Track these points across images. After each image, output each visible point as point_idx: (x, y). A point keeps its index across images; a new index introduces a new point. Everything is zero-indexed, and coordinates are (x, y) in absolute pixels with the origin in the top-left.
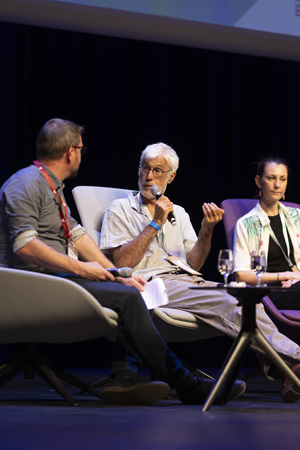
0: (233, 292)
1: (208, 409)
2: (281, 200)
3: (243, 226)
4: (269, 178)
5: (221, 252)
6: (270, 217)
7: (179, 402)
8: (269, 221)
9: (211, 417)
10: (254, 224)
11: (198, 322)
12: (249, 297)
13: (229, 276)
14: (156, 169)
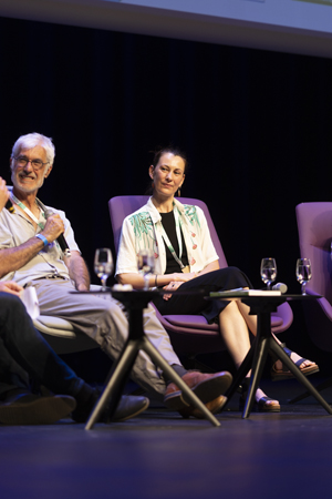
0: (119, 296)
1: (92, 427)
2: (176, 195)
3: (129, 224)
4: (163, 169)
5: (98, 252)
6: (161, 214)
7: (71, 420)
8: (160, 218)
9: (94, 435)
10: (143, 222)
11: (75, 330)
12: (135, 302)
13: (108, 279)
14: (36, 161)
